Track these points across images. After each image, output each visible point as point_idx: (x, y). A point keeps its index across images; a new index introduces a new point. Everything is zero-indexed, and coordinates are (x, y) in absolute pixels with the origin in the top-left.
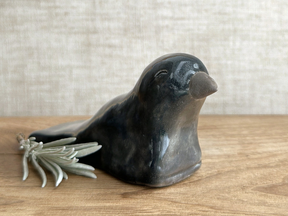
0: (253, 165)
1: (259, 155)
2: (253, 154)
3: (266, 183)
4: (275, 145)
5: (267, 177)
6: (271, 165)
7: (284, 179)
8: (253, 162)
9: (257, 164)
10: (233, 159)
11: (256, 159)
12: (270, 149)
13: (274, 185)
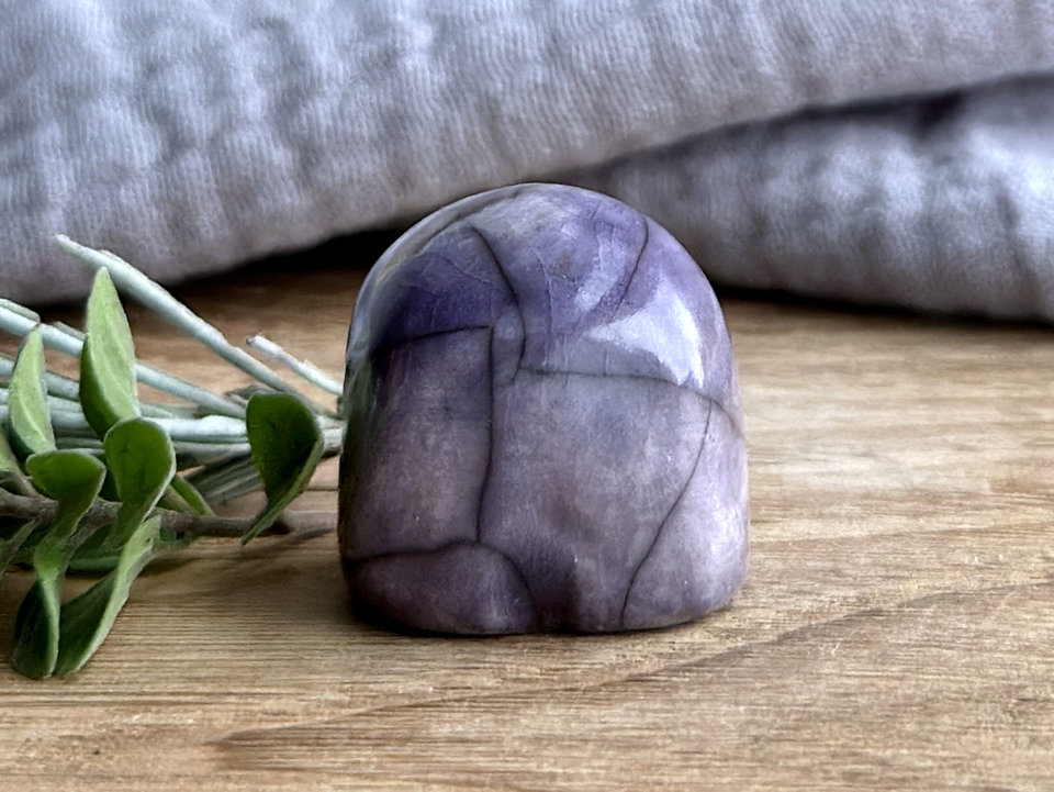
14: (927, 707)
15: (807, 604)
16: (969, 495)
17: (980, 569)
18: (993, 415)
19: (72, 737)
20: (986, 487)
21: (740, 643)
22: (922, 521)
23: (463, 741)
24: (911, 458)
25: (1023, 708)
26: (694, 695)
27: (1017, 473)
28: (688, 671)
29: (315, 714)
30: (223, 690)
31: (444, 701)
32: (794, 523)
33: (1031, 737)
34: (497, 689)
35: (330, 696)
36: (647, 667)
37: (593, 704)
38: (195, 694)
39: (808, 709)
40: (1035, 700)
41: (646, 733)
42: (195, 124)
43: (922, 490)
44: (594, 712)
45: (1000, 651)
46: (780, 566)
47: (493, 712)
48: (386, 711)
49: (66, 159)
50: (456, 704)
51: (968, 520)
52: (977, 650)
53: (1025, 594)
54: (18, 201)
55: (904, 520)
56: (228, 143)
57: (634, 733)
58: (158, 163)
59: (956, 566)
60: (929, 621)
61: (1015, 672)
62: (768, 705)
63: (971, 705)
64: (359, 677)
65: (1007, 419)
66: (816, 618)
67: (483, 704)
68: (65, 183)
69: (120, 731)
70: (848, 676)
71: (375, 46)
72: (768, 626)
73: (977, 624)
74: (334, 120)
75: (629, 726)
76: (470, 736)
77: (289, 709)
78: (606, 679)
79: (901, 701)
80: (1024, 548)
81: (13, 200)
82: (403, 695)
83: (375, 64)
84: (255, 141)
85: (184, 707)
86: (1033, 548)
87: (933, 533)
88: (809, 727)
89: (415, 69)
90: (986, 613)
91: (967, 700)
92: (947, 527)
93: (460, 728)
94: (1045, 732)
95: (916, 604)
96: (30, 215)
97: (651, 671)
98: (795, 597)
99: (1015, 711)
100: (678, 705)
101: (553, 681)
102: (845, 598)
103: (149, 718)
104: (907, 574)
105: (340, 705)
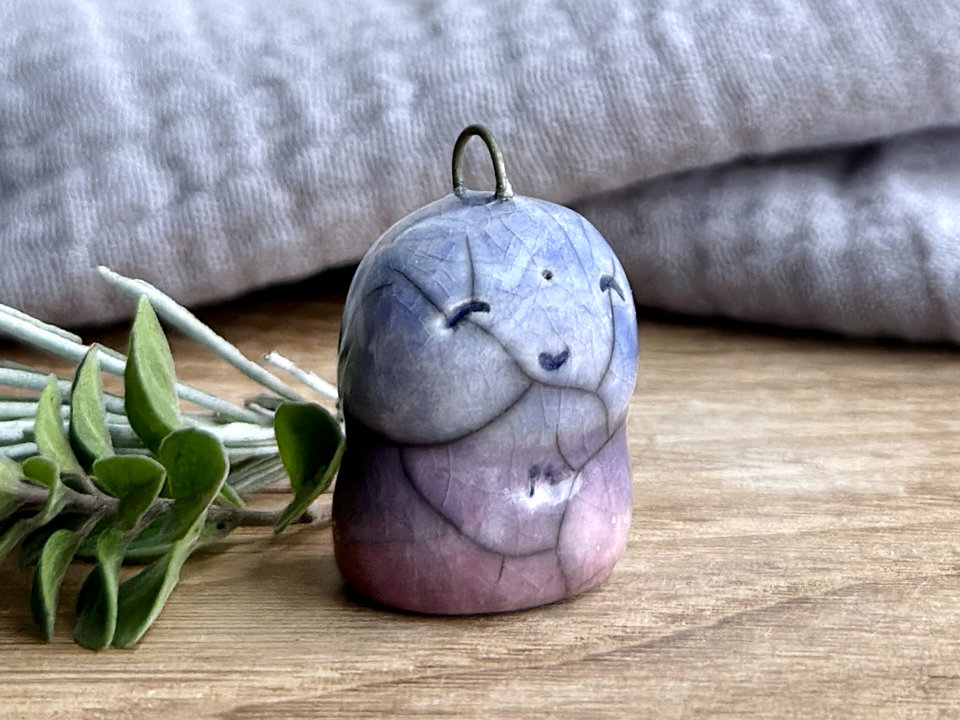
14: (849, 684)
15: (743, 592)
16: (887, 497)
17: (896, 562)
18: (908, 426)
19: (96, 710)
20: (901, 489)
21: (684, 626)
22: (845, 520)
23: (440, 713)
24: (835, 464)
25: (934, 683)
26: (643, 673)
27: (929, 476)
28: (640, 652)
29: (310, 689)
30: (228, 669)
31: (423, 678)
32: (734, 521)
33: (940, 710)
34: (470, 667)
35: (322, 674)
36: (603, 649)
37: (554, 680)
38: (202, 672)
39: (745, 684)
40: (945, 677)
41: (602, 706)
42: (203, 170)
43: (845, 493)
44: (556, 688)
45: (914, 634)
46: (719, 559)
47: (467, 688)
48: (372, 687)
49: (90, 201)
50: (434, 681)
51: (886, 518)
52: (894, 634)
53: (936, 584)
54: (47, 239)
55: (830, 519)
56: (232, 185)
57: (590, 706)
58: (171, 204)
59: (877, 560)
60: (851, 607)
61: (926, 653)
62: (709, 681)
63: (887, 681)
64: (348, 657)
65: (922, 429)
66: (751, 605)
67: (457, 681)
68: (88, 221)
69: (137, 704)
70: (779, 656)
71: (362, 102)
72: (708, 613)
73: (893, 610)
74: (326, 166)
75: (585, 699)
76: (447, 709)
77: (288, 685)
78: (565, 658)
79: (825, 678)
80: (935, 544)
81: (43, 237)
82: (387, 673)
83: (362, 117)
84: (255, 185)
85: (193, 684)
86: (943, 543)
87: (855, 530)
88: (745, 701)
89: (398, 121)
90: (900, 601)
91: (884, 677)
92: (867, 525)
93: (436, 702)
94: (953, 706)
95: (839, 593)
96: (58, 252)
97: (605, 651)
98: (734, 586)
99: (927, 686)
100: (629, 683)
101: (519, 660)
102: (776, 587)
103: (164, 693)
104: (831, 566)
105: (333, 682)
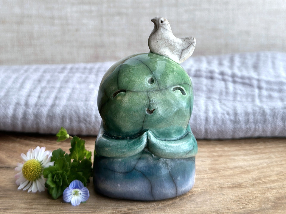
0: (226, 184)
1: (230, 171)
2: (225, 169)
3: (243, 208)
4: (246, 158)
5: (242, 200)
6: (245, 185)
7: (260, 202)
8: (226, 181)
9: (230, 183)
10: (204, 176)
11: (228, 176)
12: (242, 163)
13: (251, 211)
